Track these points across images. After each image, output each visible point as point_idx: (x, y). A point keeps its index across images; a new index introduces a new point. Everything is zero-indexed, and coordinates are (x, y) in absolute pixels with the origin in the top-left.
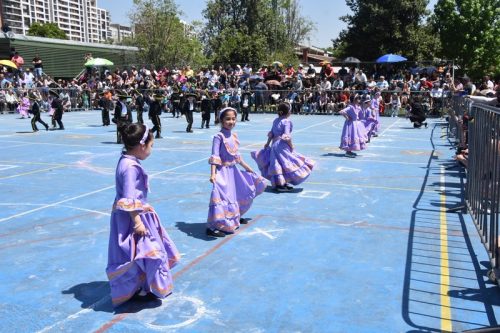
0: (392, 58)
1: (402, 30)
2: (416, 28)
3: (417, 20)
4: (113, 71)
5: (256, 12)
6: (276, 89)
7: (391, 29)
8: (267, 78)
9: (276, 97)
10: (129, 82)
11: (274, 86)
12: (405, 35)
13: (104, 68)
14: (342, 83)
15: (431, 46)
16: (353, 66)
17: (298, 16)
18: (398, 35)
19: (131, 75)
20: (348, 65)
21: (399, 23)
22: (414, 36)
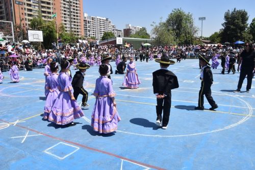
0: (240, 42)
1: (240, 33)
2: (245, 32)
3: (245, 29)
4: (151, 47)
5: (181, 26)
6: (204, 52)
7: (237, 33)
8: (201, 49)
9: (205, 54)
10: (157, 50)
11: (204, 51)
12: (242, 34)
13: (148, 46)
14: (225, 50)
15: (249, 38)
16: (227, 45)
17: (194, 26)
18: (239, 35)
19: (157, 48)
20: (226, 44)
21: (239, 31)
22: (244, 35)
